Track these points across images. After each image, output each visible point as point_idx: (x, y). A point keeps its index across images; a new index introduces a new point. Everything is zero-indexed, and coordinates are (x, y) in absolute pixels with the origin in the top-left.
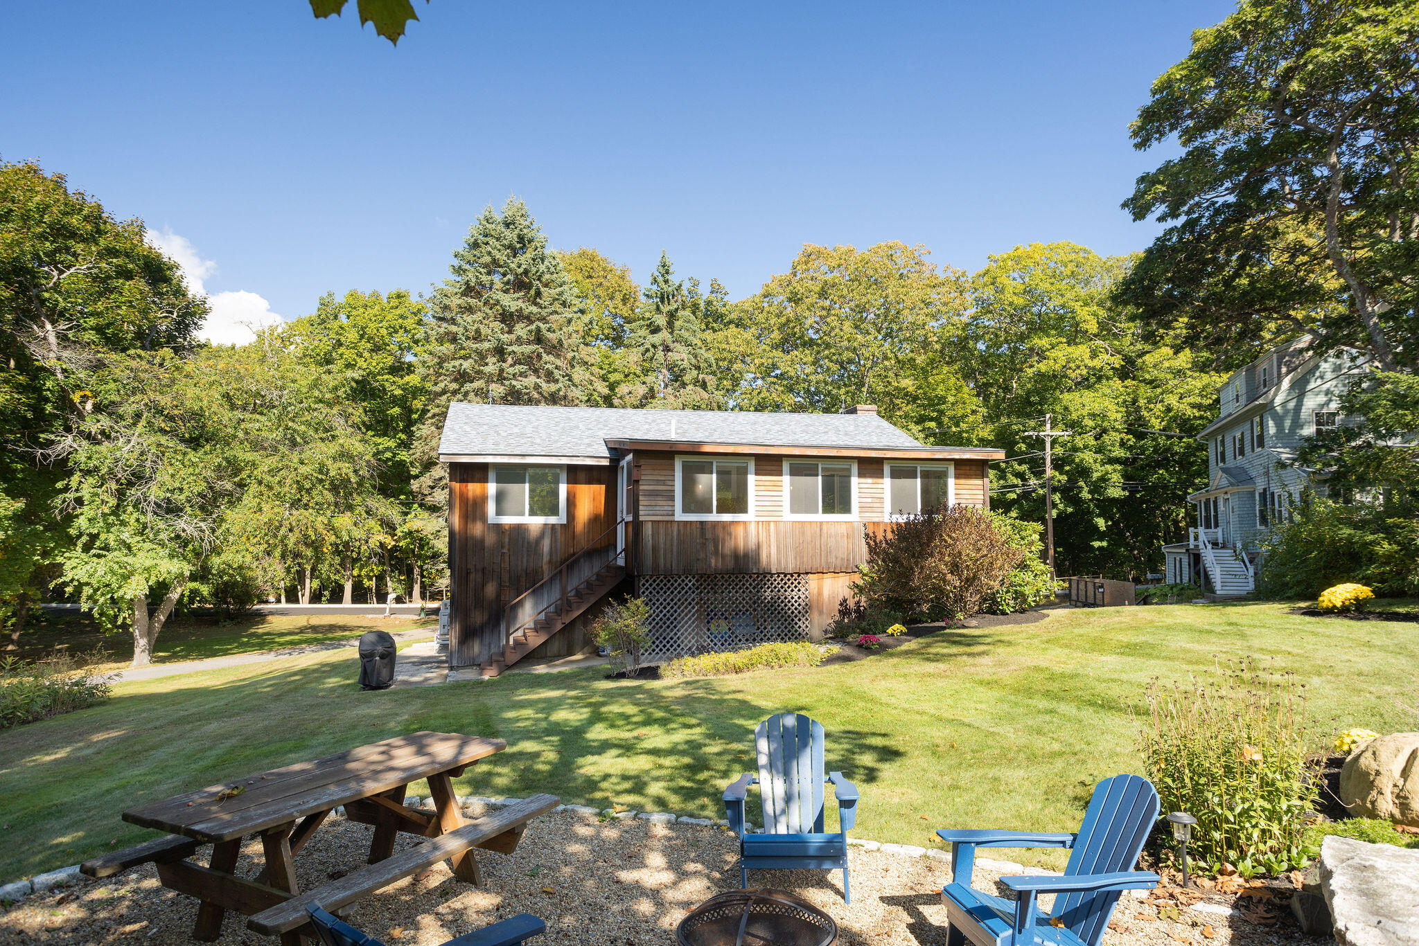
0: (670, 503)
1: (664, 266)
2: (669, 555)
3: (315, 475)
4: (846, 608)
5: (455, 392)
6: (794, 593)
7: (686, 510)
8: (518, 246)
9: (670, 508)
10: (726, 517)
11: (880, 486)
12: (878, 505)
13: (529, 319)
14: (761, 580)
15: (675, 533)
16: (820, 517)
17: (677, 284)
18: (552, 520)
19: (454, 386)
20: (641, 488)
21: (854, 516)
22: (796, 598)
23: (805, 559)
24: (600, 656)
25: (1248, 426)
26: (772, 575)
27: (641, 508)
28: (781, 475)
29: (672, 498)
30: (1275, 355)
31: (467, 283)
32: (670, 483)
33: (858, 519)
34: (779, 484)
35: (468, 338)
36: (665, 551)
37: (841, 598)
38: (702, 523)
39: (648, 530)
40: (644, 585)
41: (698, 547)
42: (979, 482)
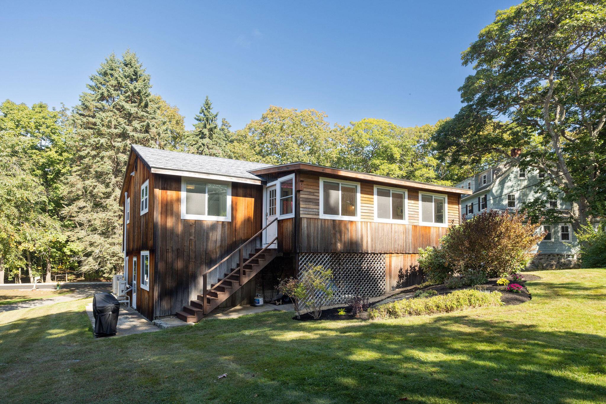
0: (317, 207)
1: (207, 104)
2: (316, 241)
3: (5, 196)
4: (402, 274)
5: (94, 157)
6: (378, 265)
7: (325, 212)
8: (134, 77)
9: (317, 210)
10: (346, 218)
11: (417, 205)
12: (416, 216)
13: (140, 119)
14: (363, 257)
15: (320, 227)
16: (391, 221)
17: (215, 114)
18: (221, 219)
19: (94, 153)
20: (301, 196)
21: (406, 221)
22: (379, 267)
23: (384, 245)
24: (256, 306)
25: (477, 200)
26: (368, 253)
27: (301, 209)
28: (373, 195)
29: (318, 204)
30: (492, 170)
31: (102, 94)
32: (317, 194)
33: (408, 223)
34: (372, 200)
35: (103, 125)
36: (314, 237)
37: (399, 268)
38: (334, 221)
39: (304, 223)
40: (301, 259)
41: (332, 235)
42: (457, 207)
